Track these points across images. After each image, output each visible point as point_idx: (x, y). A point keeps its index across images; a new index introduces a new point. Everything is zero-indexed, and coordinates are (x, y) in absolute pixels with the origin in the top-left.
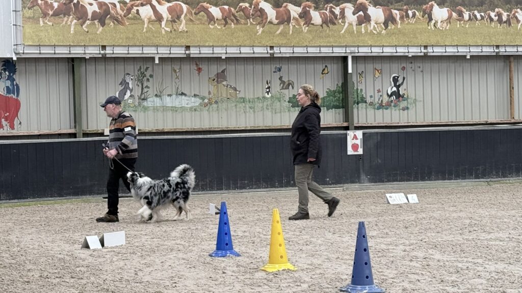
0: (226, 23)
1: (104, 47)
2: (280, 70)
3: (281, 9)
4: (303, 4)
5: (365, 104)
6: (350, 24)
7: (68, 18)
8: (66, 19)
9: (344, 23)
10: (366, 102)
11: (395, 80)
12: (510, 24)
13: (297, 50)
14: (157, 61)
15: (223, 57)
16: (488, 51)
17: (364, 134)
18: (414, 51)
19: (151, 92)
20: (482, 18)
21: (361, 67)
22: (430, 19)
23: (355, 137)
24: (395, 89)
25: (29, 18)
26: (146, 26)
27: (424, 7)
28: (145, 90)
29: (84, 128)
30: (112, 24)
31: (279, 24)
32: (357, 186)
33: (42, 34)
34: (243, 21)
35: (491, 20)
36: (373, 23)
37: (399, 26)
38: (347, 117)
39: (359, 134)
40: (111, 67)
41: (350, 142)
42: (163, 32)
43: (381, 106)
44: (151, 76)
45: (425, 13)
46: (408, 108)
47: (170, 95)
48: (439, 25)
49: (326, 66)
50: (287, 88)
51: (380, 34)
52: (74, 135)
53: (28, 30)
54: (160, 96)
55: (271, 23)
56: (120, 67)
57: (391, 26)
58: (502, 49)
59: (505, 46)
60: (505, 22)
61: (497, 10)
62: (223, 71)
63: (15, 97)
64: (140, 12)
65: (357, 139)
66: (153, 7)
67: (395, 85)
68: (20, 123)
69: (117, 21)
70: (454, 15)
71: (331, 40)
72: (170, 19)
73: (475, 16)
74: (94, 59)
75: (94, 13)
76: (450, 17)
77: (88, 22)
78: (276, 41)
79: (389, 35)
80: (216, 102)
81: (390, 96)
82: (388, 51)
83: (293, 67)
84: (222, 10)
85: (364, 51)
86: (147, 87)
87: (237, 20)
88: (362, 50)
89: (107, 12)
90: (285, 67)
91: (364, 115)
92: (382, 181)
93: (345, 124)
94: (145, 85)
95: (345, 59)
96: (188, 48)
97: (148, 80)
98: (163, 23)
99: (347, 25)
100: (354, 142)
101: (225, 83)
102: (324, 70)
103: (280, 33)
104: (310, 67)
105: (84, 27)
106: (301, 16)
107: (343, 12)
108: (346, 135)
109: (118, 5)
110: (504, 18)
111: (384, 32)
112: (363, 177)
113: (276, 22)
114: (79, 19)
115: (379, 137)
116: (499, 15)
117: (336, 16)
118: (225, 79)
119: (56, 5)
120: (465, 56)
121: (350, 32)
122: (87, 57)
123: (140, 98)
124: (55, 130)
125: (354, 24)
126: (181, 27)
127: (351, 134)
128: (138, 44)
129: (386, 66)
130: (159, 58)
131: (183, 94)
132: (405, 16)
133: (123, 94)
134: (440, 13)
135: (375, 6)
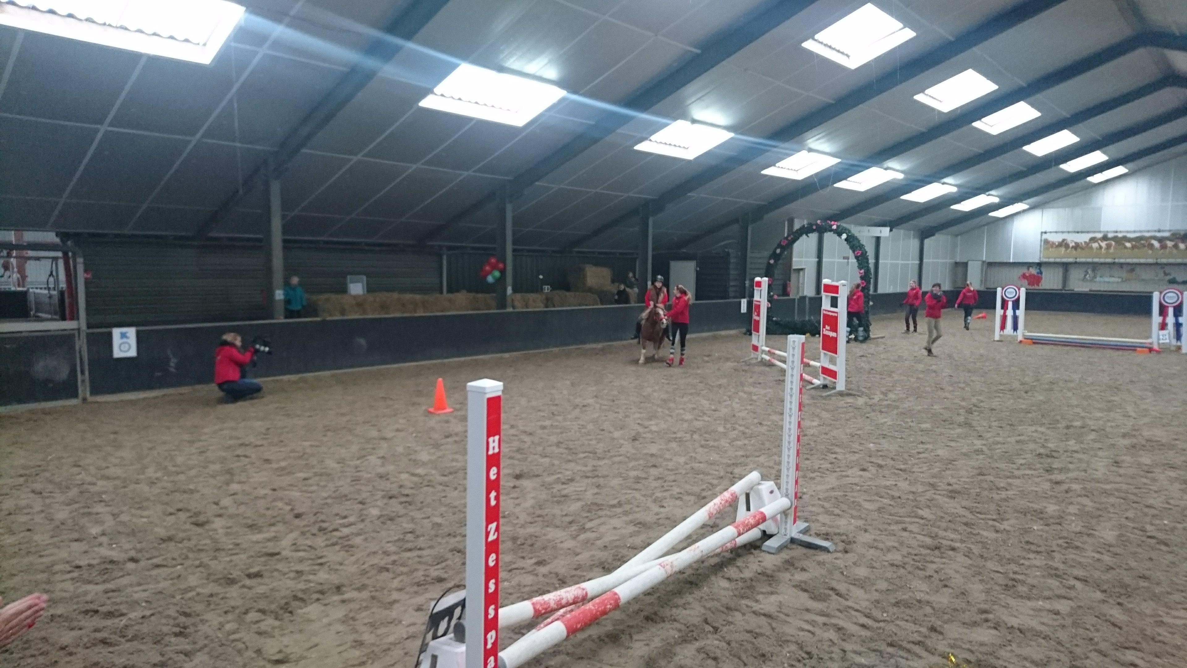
0: (1133, 249)
1: (1077, 259)
2: (1164, 268)
3: (1163, 243)
4: (1175, 241)
13: (1171, 260)
15: (1131, 263)
25: (1046, 248)
26: (1095, 250)
28: (1096, 275)
29: (1066, 288)
30: (1080, 250)
31: (1161, 249)
33: (1051, 254)
34: (1142, 249)
40: (1080, 266)
42: (1103, 253)
44: (1099, 269)
47: (1107, 277)
52: (1061, 290)
53: (1045, 253)
54: (1102, 277)
55: (1157, 249)
62: (1134, 268)
64: (1093, 246)
66: (1099, 244)
72: (1106, 248)
77: (1070, 250)
78: (1159, 256)
80: (1129, 280)
83: (1170, 267)
84: (1132, 244)
87: (1139, 248)
89: (1078, 246)
96: (1114, 259)
97: (1096, 271)
98: (1103, 250)
101: (1134, 273)
103: (1162, 253)
105: (1067, 251)
106: (1174, 246)
109: (1083, 243)
113: (1159, 249)
114: (1065, 248)
118: (1134, 271)
119: (1057, 243)
122: (1070, 262)
123: (1093, 277)
124: (1054, 288)
126: (1111, 251)
128: (1091, 257)
130: (1101, 263)
131: (1113, 276)
133: (1085, 275)
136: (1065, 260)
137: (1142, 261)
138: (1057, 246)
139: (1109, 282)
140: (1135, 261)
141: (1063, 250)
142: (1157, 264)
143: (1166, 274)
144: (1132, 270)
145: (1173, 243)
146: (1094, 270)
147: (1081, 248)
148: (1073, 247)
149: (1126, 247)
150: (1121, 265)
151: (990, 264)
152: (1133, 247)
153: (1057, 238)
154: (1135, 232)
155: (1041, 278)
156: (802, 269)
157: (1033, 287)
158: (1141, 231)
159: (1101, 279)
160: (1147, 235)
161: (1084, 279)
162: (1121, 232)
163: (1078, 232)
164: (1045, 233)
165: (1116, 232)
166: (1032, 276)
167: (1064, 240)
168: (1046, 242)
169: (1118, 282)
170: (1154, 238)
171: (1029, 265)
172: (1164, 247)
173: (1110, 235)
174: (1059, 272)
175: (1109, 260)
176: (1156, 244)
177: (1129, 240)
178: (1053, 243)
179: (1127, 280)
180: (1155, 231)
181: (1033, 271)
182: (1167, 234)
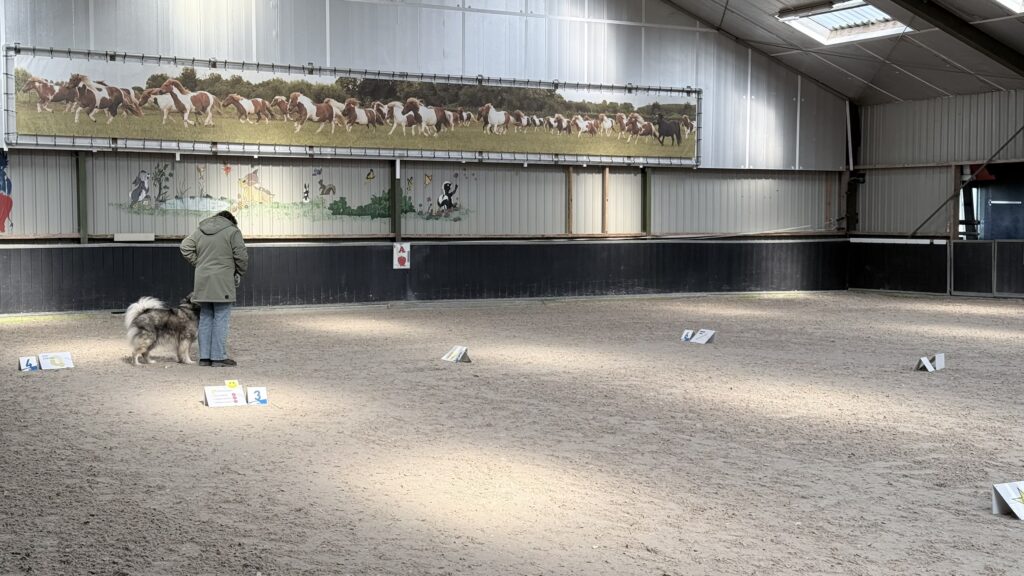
0: (260, 118)
1: (115, 140)
2: (320, 173)
3: (323, 105)
4: (347, 101)
5: (413, 214)
6: (399, 125)
7: (72, 105)
8: (69, 105)
9: (393, 123)
10: (414, 211)
11: (447, 188)
12: (570, 132)
13: (339, 151)
14: (178, 158)
15: (256, 156)
16: (546, 159)
17: (411, 246)
18: (468, 156)
19: (170, 193)
20: (541, 123)
21: (411, 172)
22: (487, 123)
23: (402, 250)
24: (446, 198)
25: (25, 102)
26: (165, 117)
27: (480, 109)
28: (164, 191)
29: (91, 232)
30: (125, 113)
31: (320, 121)
32: (402, 303)
33: (40, 123)
34: (278, 117)
35: (551, 126)
36: (424, 125)
37: (453, 129)
38: (395, 226)
39: (407, 246)
40: (123, 163)
41: (396, 255)
42: (186, 125)
43: (430, 216)
44: (171, 175)
45: (480, 115)
46: (459, 219)
47: (192, 197)
48: (495, 129)
49: (372, 170)
50: (328, 193)
51: (431, 136)
52: (77, 241)
53: (22, 117)
54: (181, 198)
55: (310, 119)
56: (135, 164)
57: (444, 129)
58: (561, 158)
59: (564, 155)
60: (565, 129)
61: (557, 115)
62: (255, 172)
63: (5, 194)
64: (159, 101)
65: (404, 252)
66: (174, 97)
67: (447, 194)
68: (12, 225)
69: (131, 110)
70: (512, 118)
71: (378, 141)
72: (194, 110)
73: (534, 121)
74: (103, 154)
75: (103, 100)
76: (507, 121)
77: (96, 110)
78: (316, 140)
79: (442, 138)
80: (247, 207)
81: (440, 205)
82: (441, 155)
83: (335, 170)
84: (255, 104)
85: (414, 154)
86: (166, 187)
87: (272, 115)
88: (411, 153)
89: (119, 99)
90: (325, 170)
91: (411, 225)
92: (431, 299)
93: (392, 235)
94: (163, 185)
95: (392, 163)
96: (215, 144)
97: (167, 179)
98: (186, 116)
99: (395, 125)
100: (401, 253)
101: (257, 185)
102: (369, 174)
103: (321, 132)
104: (355, 171)
105: (91, 115)
106: (345, 113)
107: (391, 110)
108: (392, 248)
109: (132, 92)
110: (564, 125)
111: (435, 135)
112: (410, 293)
113: (316, 119)
114: (84, 106)
115: (428, 250)
116: (559, 121)
117: (383, 115)
118: (257, 181)
119: (57, 89)
120: (522, 164)
121: (398, 132)
122: (95, 151)
123: (157, 200)
124: (54, 233)
125: (404, 124)
126: (207, 121)
127: (397, 246)
128: (155, 138)
129: (437, 172)
130: (181, 155)
131: (208, 196)
132: (459, 118)
133: (137, 194)
134: (497, 117)
135: (427, 106)
138: (57, 99)
147: (129, 108)
148: (104, 103)
153: (53, 71)
155: (8, 203)
167: (76, 79)
180: (303, 70)
182: (329, 80)
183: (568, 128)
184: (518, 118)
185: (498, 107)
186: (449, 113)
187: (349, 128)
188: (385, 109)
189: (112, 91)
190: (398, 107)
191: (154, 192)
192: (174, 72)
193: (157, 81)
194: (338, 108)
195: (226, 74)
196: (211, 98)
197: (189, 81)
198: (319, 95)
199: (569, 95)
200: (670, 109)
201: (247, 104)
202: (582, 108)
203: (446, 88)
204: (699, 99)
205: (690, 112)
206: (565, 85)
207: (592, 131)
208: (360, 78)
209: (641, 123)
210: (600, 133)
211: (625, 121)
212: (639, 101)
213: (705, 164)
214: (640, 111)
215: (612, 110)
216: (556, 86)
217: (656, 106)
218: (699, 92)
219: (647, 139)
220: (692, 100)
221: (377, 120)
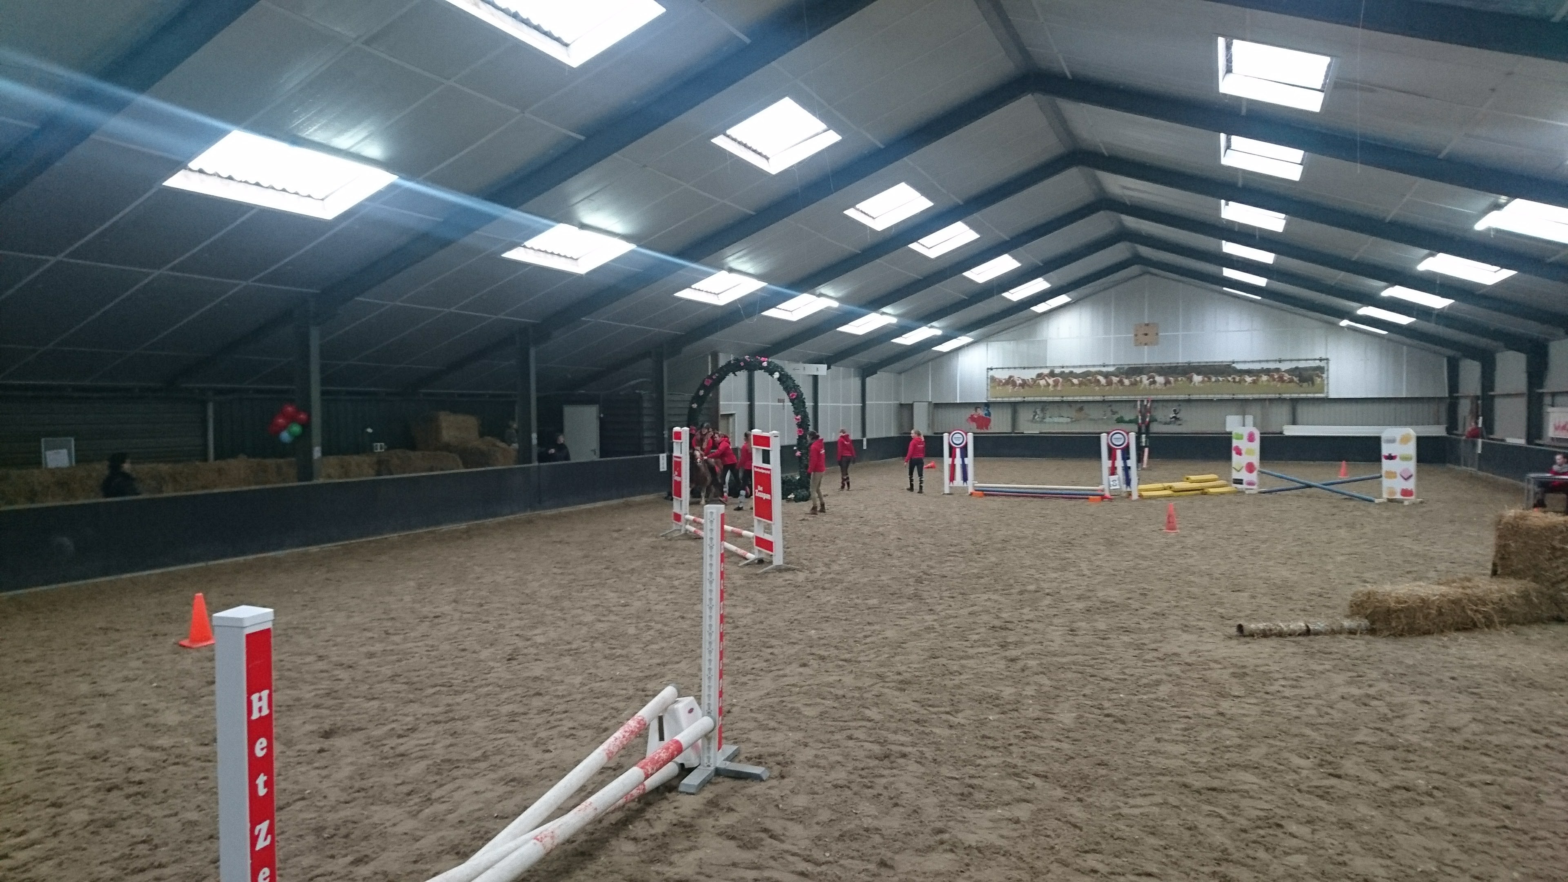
0: (1081, 386)
1: (1026, 398)
2: (1111, 406)
3: (1108, 379)
4: (1120, 377)
6: (1145, 385)
8: (1008, 386)
9: (1142, 384)
11: (1175, 411)
12: (1241, 383)
13: (1117, 397)
15: (1079, 401)
18: (1181, 397)
19: (1048, 415)
20: (1225, 380)
22: (1192, 381)
25: (993, 386)
26: (1043, 388)
27: (1189, 376)
28: (1045, 416)
29: (1015, 430)
30: (1027, 388)
31: (1107, 386)
33: (998, 393)
34: (1088, 385)
35: (1230, 381)
36: (1158, 384)
37: (1173, 385)
40: (1029, 406)
42: (1051, 391)
44: (1048, 409)
45: (1188, 378)
47: (1055, 417)
48: (1196, 384)
51: (1162, 389)
52: (1010, 433)
53: (992, 391)
54: (1051, 417)
56: (1033, 406)
57: (1168, 386)
59: (1238, 395)
61: (1233, 376)
62: (1082, 407)
64: (1040, 382)
66: (1046, 381)
67: (1175, 414)
69: (1030, 386)
70: (1206, 379)
71: (1135, 393)
72: (1054, 385)
73: (1220, 379)
75: (1020, 383)
76: (1203, 380)
77: (1017, 387)
78: (1105, 393)
79: (1168, 389)
80: (1078, 420)
81: (1172, 419)
82: (1167, 397)
83: (1118, 404)
84: (1079, 381)
86: (1046, 413)
89: (1026, 383)
90: (1114, 405)
94: (1044, 413)
96: (1063, 397)
97: (1046, 410)
98: (1051, 387)
101: (1083, 412)
103: (1108, 390)
105: (1015, 389)
106: (1119, 382)
107: (1141, 379)
109: (1030, 380)
110: (1238, 380)
111: (1164, 388)
113: (1105, 385)
114: (1013, 386)
117: (1137, 381)
118: (1083, 410)
119: (1003, 381)
121: (1145, 388)
122: (1017, 401)
123: (1042, 418)
124: (1004, 431)
125: (1148, 384)
126: (1059, 388)
131: (1062, 416)
132: (1176, 381)
133: (1034, 416)
134: (1197, 378)
135: (1160, 375)
136: (1013, 399)
137: (1090, 398)
138: (1004, 384)
139: (1058, 423)
140: (1084, 398)
141: (1010, 387)
142: (1104, 402)
143: (1114, 413)
144: (1081, 409)
145: (1118, 379)
146: (1042, 410)
147: (1028, 385)
148: (1020, 385)
149: (1073, 384)
150: (1069, 402)
151: (937, 405)
152: (1080, 384)
153: (1003, 375)
154: (1080, 366)
155: (989, 421)
156: (732, 415)
157: (982, 431)
158: (1086, 366)
159: (1051, 420)
160: (1093, 369)
161: (1033, 420)
162: (1067, 367)
163: (1024, 368)
164: (991, 369)
165: (1063, 367)
166: (980, 417)
167: (1010, 377)
168: (993, 379)
169: (1067, 423)
170: (1100, 373)
171: (976, 405)
172: (1110, 383)
173: (1057, 371)
174: (1007, 414)
175: (1057, 399)
176: (1103, 380)
177: (1076, 376)
178: (1001, 381)
179: (1074, 421)
180: (1100, 366)
181: (981, 412)
182: (1111, 369)
183: (1239, 382)
184: (1210, 379)
185: (1198, 374)
186: (1171, 379)
187: (1121, 388)
188: (1138, 379)
189: (1023, 380)
190: (1145, 378)
191: (1041, 415)
192: (1046, 371)
193: (1040, 376)
194: (1115, 379)
195: (1067, 370)
196: (1061, 380)
197: (1052, 374)
198: (1106, 375)
199: (1239, 367)
200: (1305, 369)
201: (1075, 381)
202: (1249, 372)
203: (1170, 368)
204: (1327, 363)
205: (1320, 370)
206: (1237, 362)
207: (1254, 382)
208: (1126, 367)
209: (1287, 377)
210: (1260, 383)
211: (1276, 377)
212: (1284, 366)
213: (1332, 396)
214: (1286, 371)
215: (1267, 372)
216: (1234, 362)
217: (1297, 368)
218: (1327, 359)
219: (1292, 385)
220: (1322, 364)
221: (1134, 384)
